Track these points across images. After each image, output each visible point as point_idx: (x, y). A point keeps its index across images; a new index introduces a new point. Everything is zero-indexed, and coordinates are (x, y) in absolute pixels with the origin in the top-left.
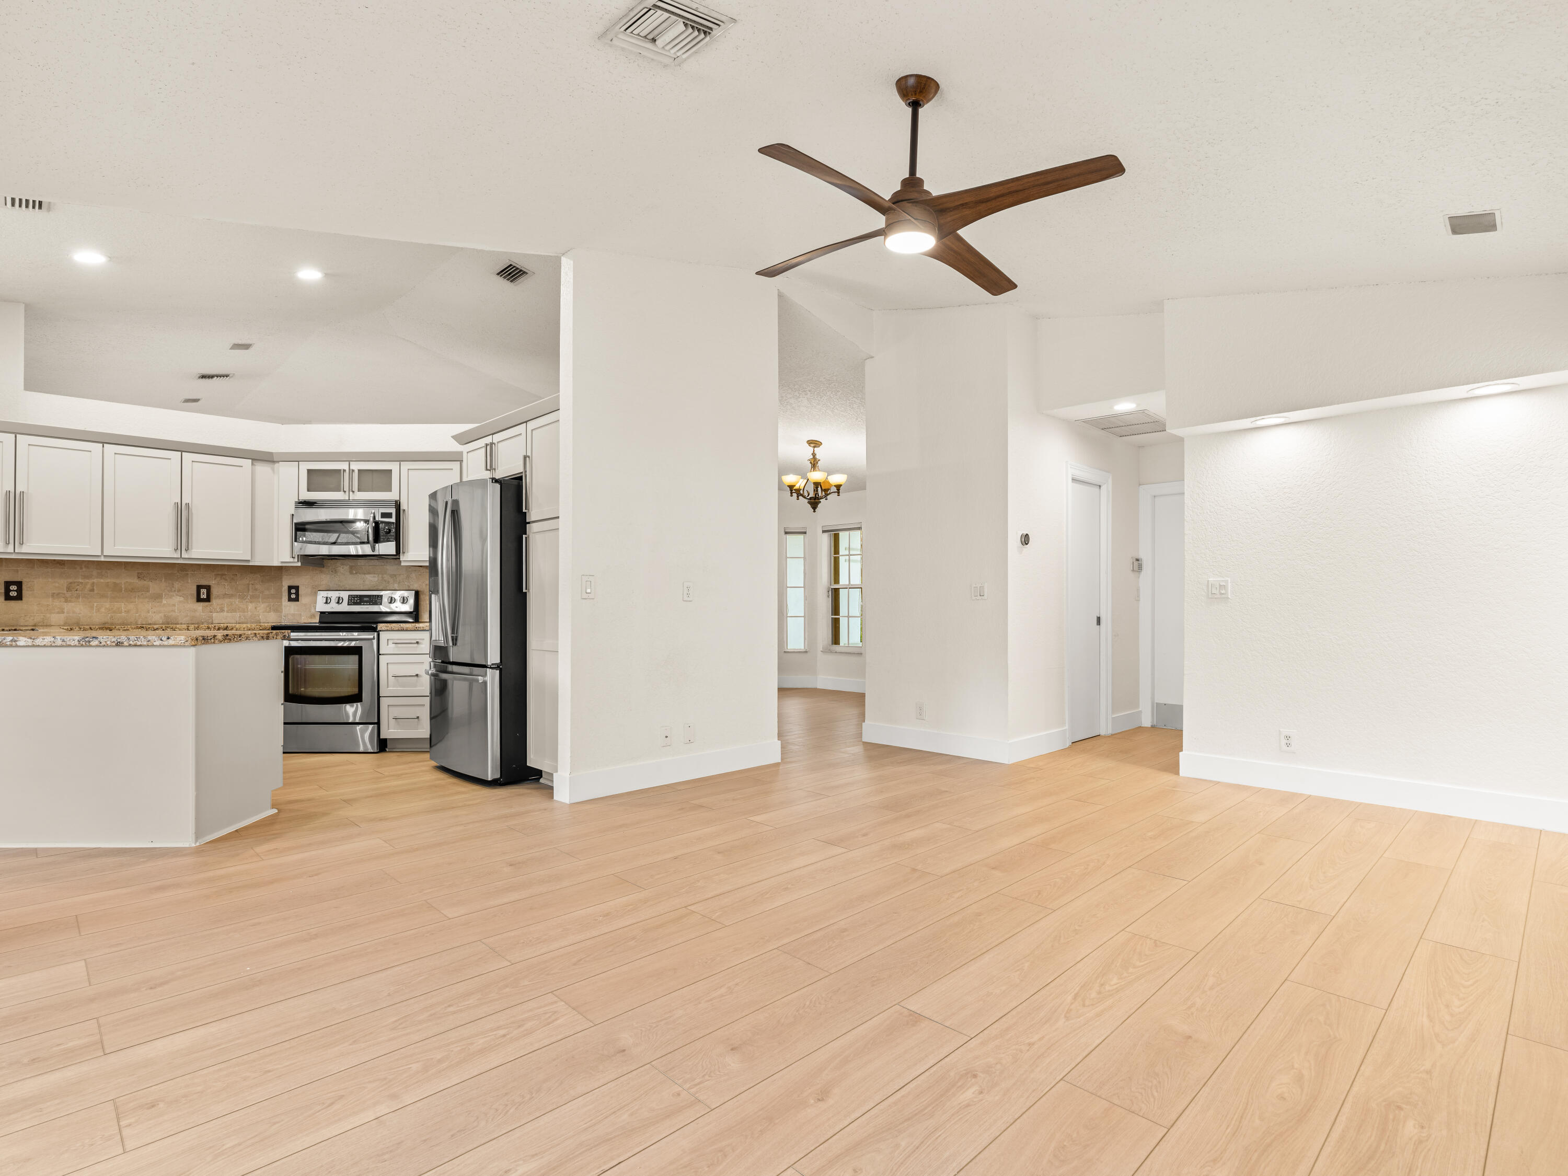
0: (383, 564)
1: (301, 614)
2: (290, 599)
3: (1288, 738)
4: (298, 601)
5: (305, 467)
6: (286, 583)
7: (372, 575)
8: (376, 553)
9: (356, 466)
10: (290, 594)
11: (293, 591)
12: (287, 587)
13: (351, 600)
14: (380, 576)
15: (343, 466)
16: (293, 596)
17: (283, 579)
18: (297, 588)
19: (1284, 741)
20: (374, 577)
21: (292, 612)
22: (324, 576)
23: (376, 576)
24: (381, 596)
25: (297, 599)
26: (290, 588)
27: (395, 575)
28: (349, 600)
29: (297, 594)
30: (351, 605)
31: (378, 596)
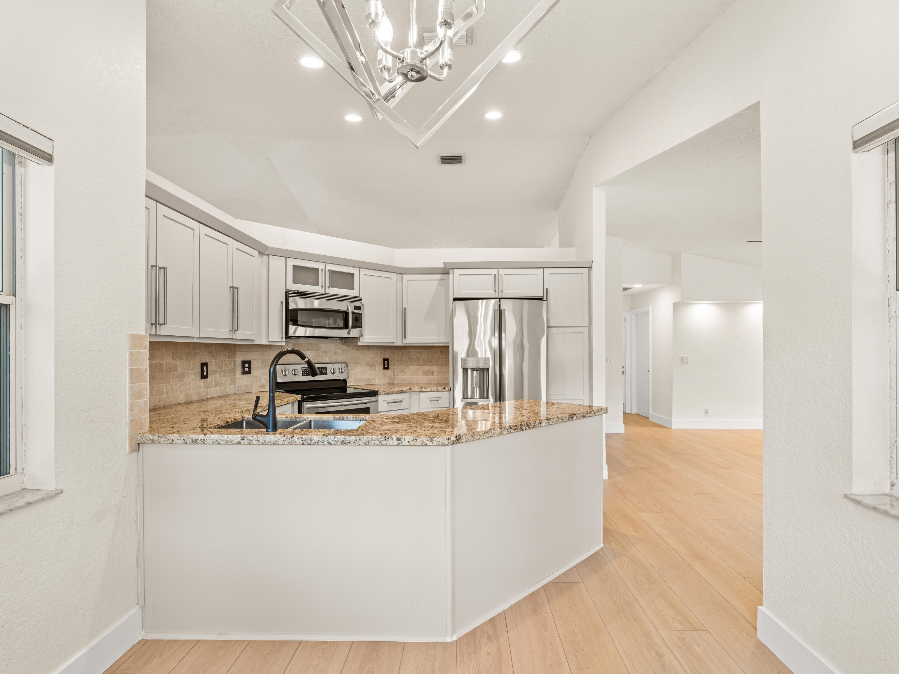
0: (318, 343)
1: (252, 385)
2: (244, 373)
3: (707, 410)
4: (250, 374)
5: (291, 262)
6: (240, 358)
7: (310, 351)
8: (350, 336)
9: (330, 267)
10: (243, 367)
11: (247, 365)
12: (241, 362)
13: (304, 372)
14: (316, 352)
15: (320, 266)
16: (247, 370)
17: (237, 355)
18: (249, 362)
19: (706, 412)
20: (312, 353)
21: (245, 383)
22: (272, 352)
23: (313, 352)
24: (326, 368)
25: (249, 372)
26: (244, 362)
27: (326, 352)
28: (302, 372)
29: (250, 367)
30: (305, 375)
31: (323, 368)
